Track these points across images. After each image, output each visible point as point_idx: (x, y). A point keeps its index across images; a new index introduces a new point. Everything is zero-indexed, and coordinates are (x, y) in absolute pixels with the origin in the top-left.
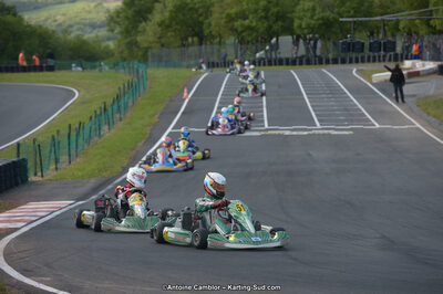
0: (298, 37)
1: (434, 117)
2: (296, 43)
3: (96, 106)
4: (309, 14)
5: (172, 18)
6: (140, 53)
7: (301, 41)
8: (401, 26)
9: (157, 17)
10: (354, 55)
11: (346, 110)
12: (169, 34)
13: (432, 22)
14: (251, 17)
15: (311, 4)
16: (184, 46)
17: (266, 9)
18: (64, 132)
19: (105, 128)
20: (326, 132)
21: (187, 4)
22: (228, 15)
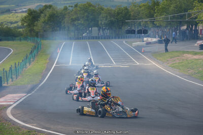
0: (100, 28)
1: (160, 60)
2: (99, 30)
4: (105, 19)
5: (48, 20)
6: (35, 34)
7: (101, 30)
9: (42, 19)
12: (47, 26)
13: (155, 23)
14: (81, 20)
15: (105, 15)
16: (53, 31)
17: (87, 17)
19: (28, 64)
20: (118, 66)
21: (54, 14)
22: (72, 19)
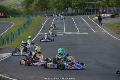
0: (73, 8)
1: (110, 29)
2: (73, 9)
3: (19, 27)
4: (76, 2)
5: (39, 3)
6: (30, 13)
7: (74, 9)
8: (101, 4)
9: (35, 3)
10: (88, 13)
11: (86, 27)
12: (38, 7)
13: (109, 3)
14: (60, 2)
16: (42, 10)
17: (64, 1)
18: (10, 34)
19: (21, 33)
20: (81, 33)
22: (54, 2)
